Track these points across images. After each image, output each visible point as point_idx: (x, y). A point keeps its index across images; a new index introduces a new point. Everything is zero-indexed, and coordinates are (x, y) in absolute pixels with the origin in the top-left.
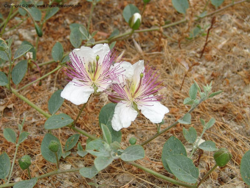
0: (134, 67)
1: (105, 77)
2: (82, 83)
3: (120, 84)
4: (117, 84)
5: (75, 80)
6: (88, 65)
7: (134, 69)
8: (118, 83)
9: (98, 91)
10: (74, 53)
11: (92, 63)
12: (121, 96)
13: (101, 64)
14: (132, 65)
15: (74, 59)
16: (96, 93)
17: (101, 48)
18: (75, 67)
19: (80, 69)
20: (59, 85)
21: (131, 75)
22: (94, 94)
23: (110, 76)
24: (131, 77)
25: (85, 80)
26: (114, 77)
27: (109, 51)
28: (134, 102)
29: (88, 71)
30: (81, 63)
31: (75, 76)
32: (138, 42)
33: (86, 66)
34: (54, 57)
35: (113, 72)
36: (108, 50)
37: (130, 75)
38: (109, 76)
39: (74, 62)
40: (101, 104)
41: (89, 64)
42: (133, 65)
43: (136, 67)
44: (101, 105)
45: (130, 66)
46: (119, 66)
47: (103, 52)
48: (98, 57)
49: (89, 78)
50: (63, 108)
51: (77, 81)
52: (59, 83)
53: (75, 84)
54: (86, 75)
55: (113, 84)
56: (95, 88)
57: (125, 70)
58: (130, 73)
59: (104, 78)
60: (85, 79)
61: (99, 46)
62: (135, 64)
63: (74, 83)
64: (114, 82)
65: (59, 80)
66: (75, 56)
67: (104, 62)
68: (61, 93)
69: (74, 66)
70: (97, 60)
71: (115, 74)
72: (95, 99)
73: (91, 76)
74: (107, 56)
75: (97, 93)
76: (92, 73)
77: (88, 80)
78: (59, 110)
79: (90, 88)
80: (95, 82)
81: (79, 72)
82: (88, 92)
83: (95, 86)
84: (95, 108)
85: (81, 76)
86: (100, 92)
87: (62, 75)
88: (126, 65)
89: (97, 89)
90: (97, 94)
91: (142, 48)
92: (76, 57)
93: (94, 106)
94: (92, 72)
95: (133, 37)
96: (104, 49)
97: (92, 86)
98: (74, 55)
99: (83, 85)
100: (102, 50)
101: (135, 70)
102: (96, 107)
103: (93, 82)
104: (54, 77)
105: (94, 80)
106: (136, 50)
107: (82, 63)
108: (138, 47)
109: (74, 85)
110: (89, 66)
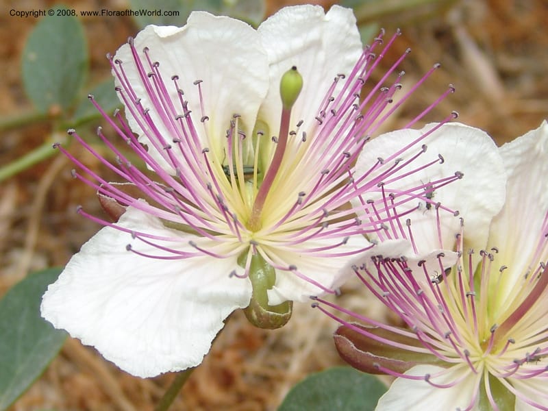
0: (509, 162)
1: (329, 209)
2: (181, 242)
3: (421, 263)
4: (402, 262)
5: (136, 216)
6: (228, 127)
7: (510, 172)
8: (411, 255)
9: (274, 297)
10: (140, 53)
11: (251, 124)
12: (425, 339)
13: (306, 128)
14: (499, 144)
15: (138, 88)
16: (264, 311)
17: (313, 35)
18: (144, 140)
19: (175, 149)
20: (52, 243)
21: (487, 211)
22: (247, 311)
23: (358, 209)
24: (487, 219)
25: (198, 224)
26: (384, 215)
27: (358, 54)
28: (493, 379)
29: (226, 169)
30: (180, 111)
31: (136, 193)
32: (481, 46)
33: (212, 135)
34: (32, 87)
35: (379, 182)
36: (351, 49)
37: (479, 208)
38: (348, 206)
39: (138, 104)
40: (275, 359)
41: (232, 126)
42: (506, 146)
43: (518, 161)
44: (272, 367)
45: (482, 156)
46: (418, 147)
47: (321, 56)
48: (292, 80)
49: (224, 209)
50: (66, 369)
51: (151, 224)
52: (56, 229)
53: (137, 244)
54: (209, 188)
55: (380, 260)
56: (260, 275)
57: (459, 175)
58: (479, 196)
59: (325, 214)
60: (201, 219)
61: (300, 17)
62: (519, 140)
63: (127, 238)
64: (388, 245)
65: (56, 218)
66: (148, 70)
67: (328, 118)
68: (46, 296)
69: (140, 132)
70: (289, 98)
71: (392, 197)
72: (241, 334)
73: (242, 198)
74: (341, 84)
75: (272, 308)
76: (246, 180)
77: (221, 225)
78: (45, 377)
79: (233, 274)
80: (260, 236)
81: (166, 167)
82: (214, 301)
83: (258, 262)
84: (242, 384)
85: (176, 194)
86: (287, 305)
87: (76, 192)
88: (462, 144)
89: (270, 282)
90: (268, 317)
91: (505, 77)
92: (152, 78)
93: (236, 369)
94: (248, 175)
95: (453, 17)
96: (326, 41)
97: (241, 260)
98: (144, 63)
99: (184, 255)
100: (317, 45)
101: (511, 179)
102: (244, 373)
103: (247, 235)
104: (28, 199)
105: (254, 224)
106: (472, 83)
107: (187, 115)
108: (481, 67)
109: (129, 248)
110: (229, 135)
